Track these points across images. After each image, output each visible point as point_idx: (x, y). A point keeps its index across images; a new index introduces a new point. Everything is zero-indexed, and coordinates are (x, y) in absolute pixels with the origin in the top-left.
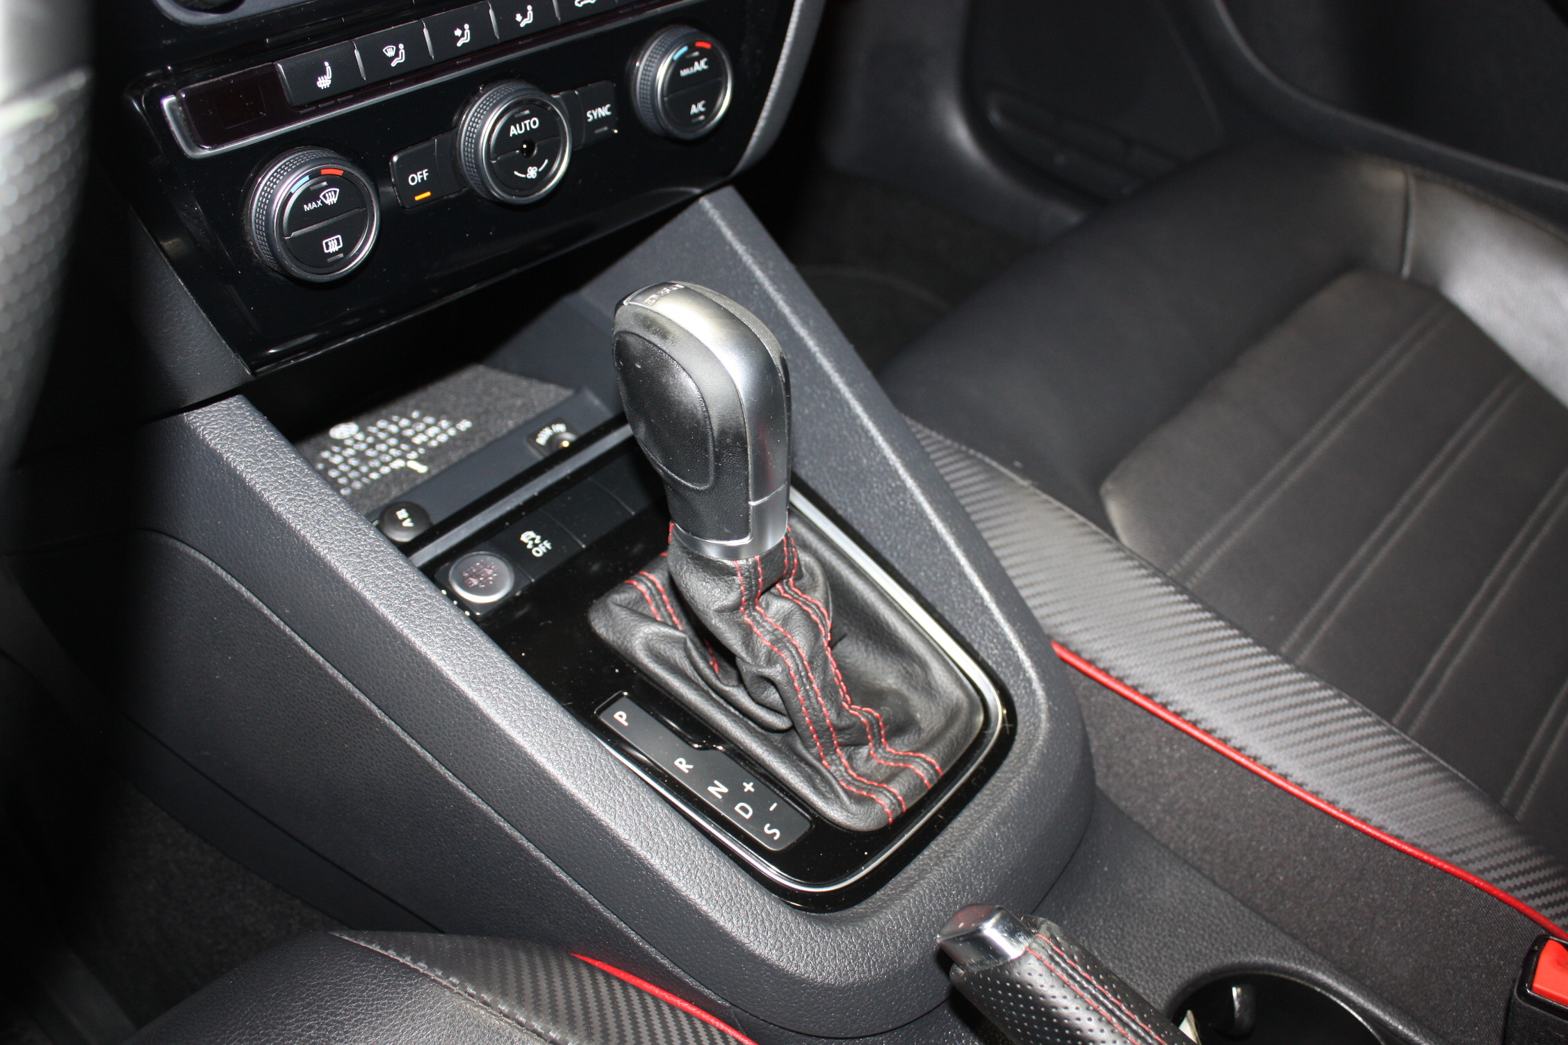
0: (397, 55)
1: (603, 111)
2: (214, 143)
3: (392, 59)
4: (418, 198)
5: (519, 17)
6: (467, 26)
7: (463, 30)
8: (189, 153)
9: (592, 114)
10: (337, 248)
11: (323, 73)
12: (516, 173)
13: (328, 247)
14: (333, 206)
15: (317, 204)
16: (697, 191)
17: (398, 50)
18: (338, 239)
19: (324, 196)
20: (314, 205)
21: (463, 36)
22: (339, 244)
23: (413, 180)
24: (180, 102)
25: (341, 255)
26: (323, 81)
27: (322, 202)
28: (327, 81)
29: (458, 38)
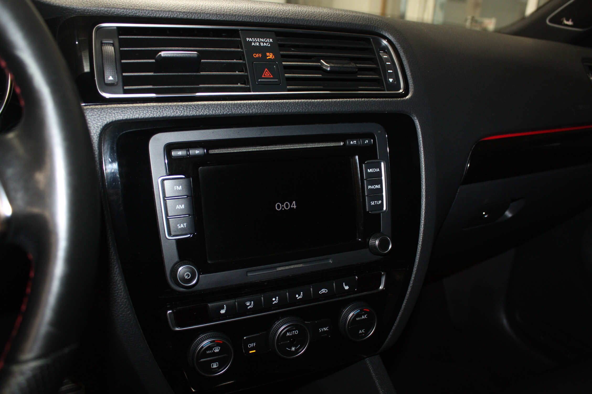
0: (250, 305)
1: (326, 329)
2: (181, 327)
3: (248, 306)
4: (250, 352)
5: (297, 296)
6: (277, 297)
7: (276, 298)
8: (173, 329)
9: (321, 330)
10: (216, 367)
11: (223, 308)
12: (287, 348)
13: (213, 366)
14: (217, 353)
15: (211, 351)
16: (365, 356)
17: (251, 303)
18: (217, 364)
19: (215, 349)
20: (210, 352)
21: (275, 300)
22: (217, 365)
23: (250, 346)
24: (173, 312)
25: (217, 369)
26: (223, 311)
27: (213, 351)
28: (224, 311)
29: (274, 301)
